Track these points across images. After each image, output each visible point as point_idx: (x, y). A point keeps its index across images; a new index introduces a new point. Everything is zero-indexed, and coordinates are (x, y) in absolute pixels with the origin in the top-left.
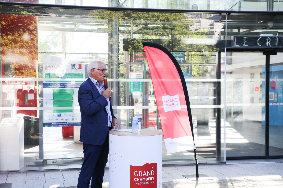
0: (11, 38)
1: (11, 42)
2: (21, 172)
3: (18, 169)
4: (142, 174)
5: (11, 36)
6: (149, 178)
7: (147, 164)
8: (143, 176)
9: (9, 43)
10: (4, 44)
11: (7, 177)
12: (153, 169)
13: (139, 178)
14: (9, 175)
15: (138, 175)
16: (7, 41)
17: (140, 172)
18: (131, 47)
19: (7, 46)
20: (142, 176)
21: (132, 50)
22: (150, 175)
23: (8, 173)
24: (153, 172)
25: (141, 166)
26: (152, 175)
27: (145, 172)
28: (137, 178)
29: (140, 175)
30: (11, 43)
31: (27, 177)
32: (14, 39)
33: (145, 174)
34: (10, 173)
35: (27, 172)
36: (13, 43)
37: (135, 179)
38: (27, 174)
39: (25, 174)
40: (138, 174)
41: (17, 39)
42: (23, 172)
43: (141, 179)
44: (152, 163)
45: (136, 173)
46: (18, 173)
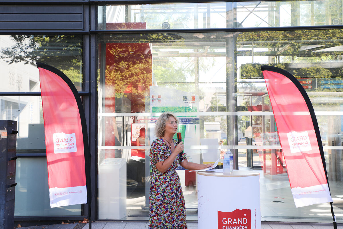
0: (143, 67)
1: (142, 71)
2: (121, 222)
3: (119, 219)
4: (232, 222)
5: (143, 64)
6: (240, 227)
7: (237, 210)
8: (233, 224)
9: (140, 73)
10: (135, 74)
11: (105, 226)
12: (245, 217)
13: (228, 227)
14: (107, 224)
15: (226, 223)
16: (138, 70)
17: (229, 219)
18: (296, 73)
19: (139, 76)
20: (231, 224)
21: (297, 76)
22: (242, 223)
23: (107, 222)
24: (245, 220)
25: (231, 211)
26: (244, 224)
27: (235, 219)
28: (226, 227)
29: (230, 223)
30: (143, 73)
31: (126, 226)
32: (147, 67)
33: (235, 221)
34: (109, 222)
35: (127, 222)
36: (146, 72)
37: (224, 227)
38: (127, 224)
39: (124, 224)
40: (226, 221)
41: (149, 67)
42: (123, 222)
43: (231, 227)
44: (243, 210)
45: (224, 220)
46: (117, 222)
